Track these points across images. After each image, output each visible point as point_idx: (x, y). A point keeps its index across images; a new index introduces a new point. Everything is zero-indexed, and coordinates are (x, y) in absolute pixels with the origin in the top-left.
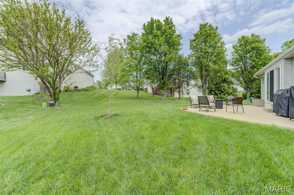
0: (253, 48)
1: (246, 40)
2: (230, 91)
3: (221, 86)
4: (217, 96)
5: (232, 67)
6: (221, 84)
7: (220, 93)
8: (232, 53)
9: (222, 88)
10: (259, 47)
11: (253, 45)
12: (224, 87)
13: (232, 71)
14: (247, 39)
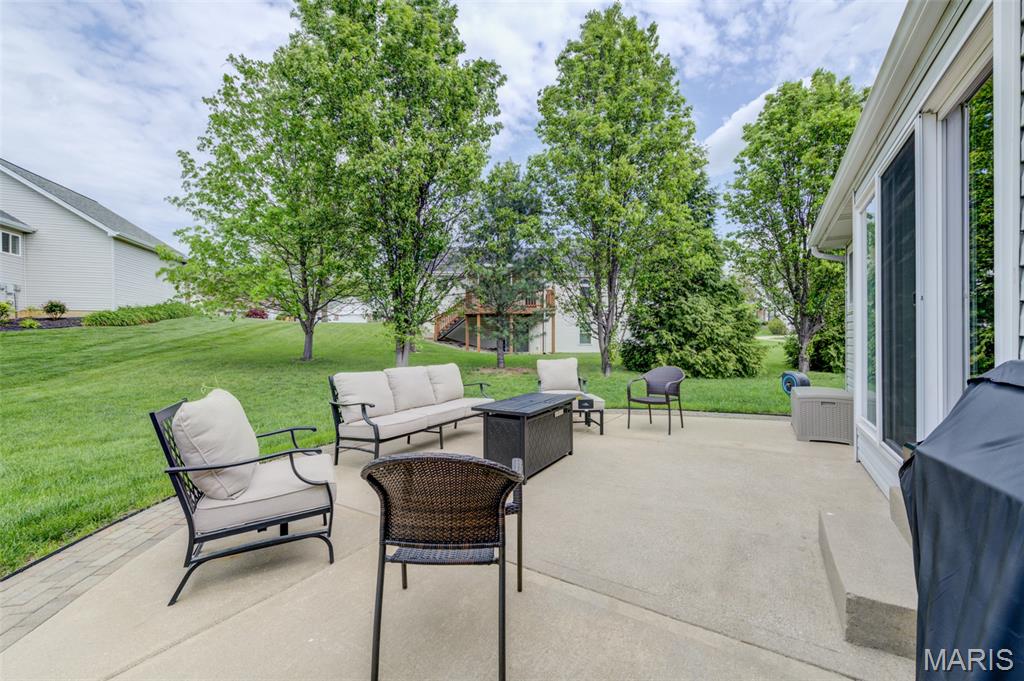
0: (816, 132)
1: (793, 98)
2: (721, 332)
3: (682, 310)
4: (667, 354)
5: (739, 227)
6: (682, 299)
7: (682, 340)
8: (736, 161)
9: (687, 316)
10: (846, 126)
11: (818, 118)
12: (696, 311)
13: (740, 241)
14: (794, 94)
